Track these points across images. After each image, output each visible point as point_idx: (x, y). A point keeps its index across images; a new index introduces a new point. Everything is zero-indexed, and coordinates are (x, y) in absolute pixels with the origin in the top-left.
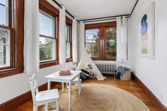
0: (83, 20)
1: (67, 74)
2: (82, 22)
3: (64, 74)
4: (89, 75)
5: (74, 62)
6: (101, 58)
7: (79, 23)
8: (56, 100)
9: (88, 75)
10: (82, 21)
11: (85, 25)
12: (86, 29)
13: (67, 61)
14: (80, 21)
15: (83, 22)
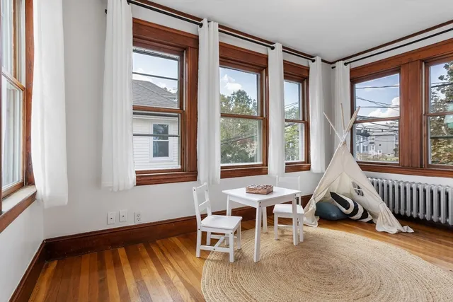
0: (343, 59)
1: (260, 192)
2: (340, 65)
3: (254, 192)
4: (347, 209)
5: (314, 172)
6: (405, 165)
7: (333, 68)
8: (229, 232)
9: (344, 210)
10: (342, 62)
11: (352, 71)
12: (353, 81)
13: (292, 168)
14: (336, 61)
15: (346, 64)
